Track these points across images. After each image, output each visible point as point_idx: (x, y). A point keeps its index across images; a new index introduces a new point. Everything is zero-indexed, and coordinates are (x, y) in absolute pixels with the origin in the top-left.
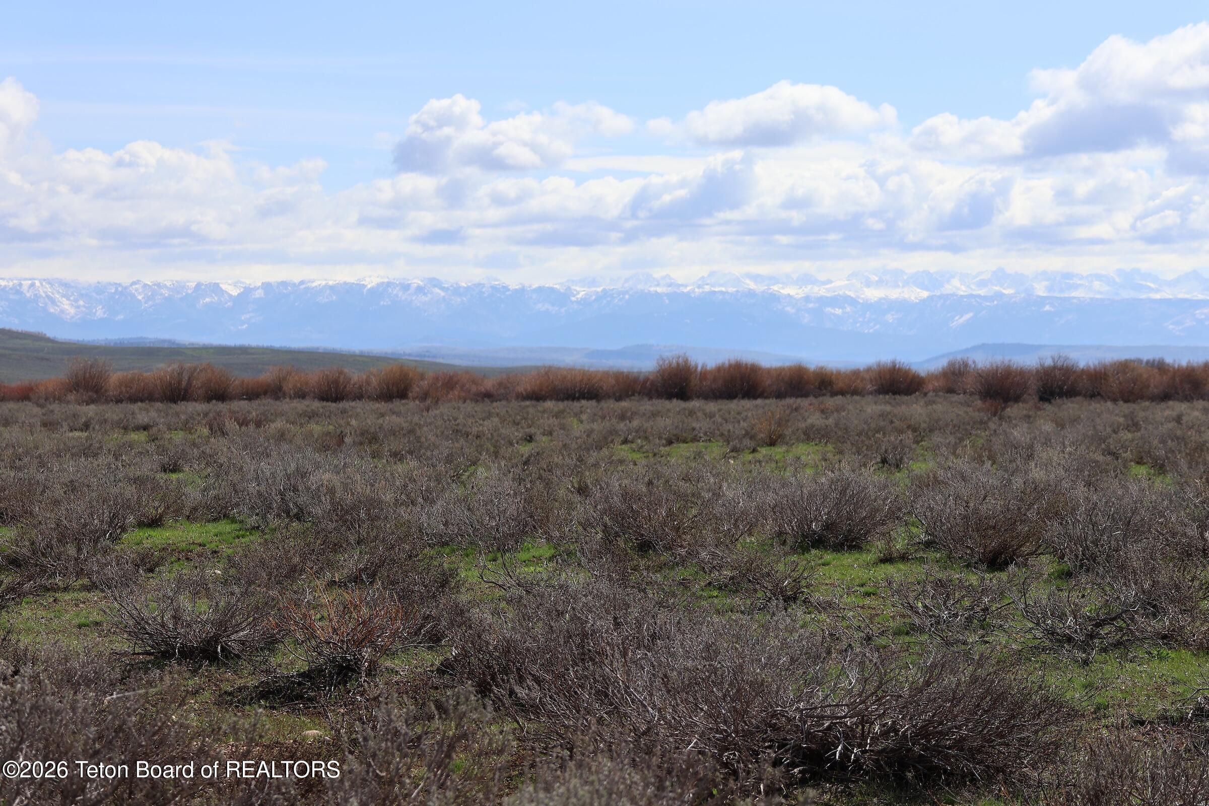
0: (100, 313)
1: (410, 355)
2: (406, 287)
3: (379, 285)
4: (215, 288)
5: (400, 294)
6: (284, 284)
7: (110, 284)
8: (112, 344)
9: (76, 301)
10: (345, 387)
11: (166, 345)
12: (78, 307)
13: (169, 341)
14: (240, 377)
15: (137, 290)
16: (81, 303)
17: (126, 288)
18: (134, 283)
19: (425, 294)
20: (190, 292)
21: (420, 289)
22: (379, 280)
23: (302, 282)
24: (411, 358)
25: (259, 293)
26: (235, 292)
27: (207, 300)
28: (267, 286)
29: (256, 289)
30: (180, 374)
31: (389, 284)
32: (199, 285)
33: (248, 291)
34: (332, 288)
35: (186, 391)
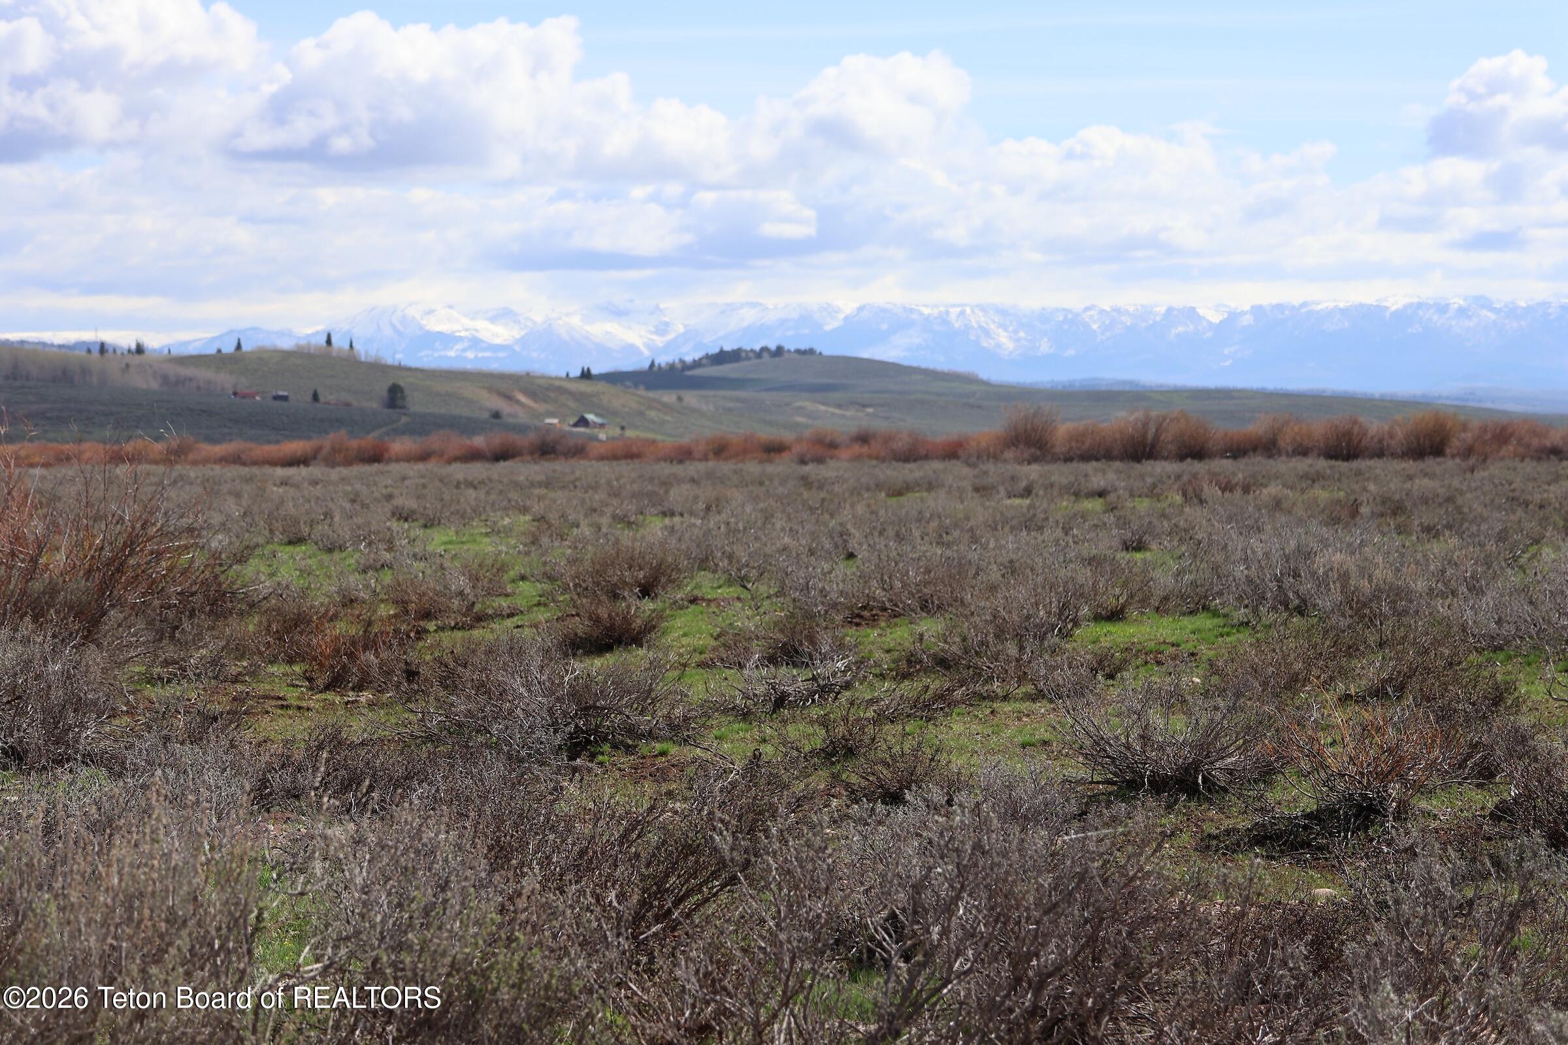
0: (1045, 347)
1: (1447, 398)
2: (1442, 308)
3: (1407, 307)
4: (1191, 313)
5: (1435, 318)
6: (1280, 307)
7: (1057, 310)
8: (1060, 387)
9: (1015, 332)
10: (1360, 441)
11: (1127, 388)
12: (1018, 340)
13: (1131, 383)
14: (1221, 429)
15: (1091, 317)
16: (1022, 334)
17: (1077, 315)
18: (1087, 309)
19: (1469, 317)
20: (1158, 319)
21: (1462, 312)
22: (1407, 300)
23: (1304, 304)
24: (1449, 402)
25: (1247, 320)
26: (1215, 318)
27: (1181, 329)
28: (1258, 310)
29: (1243, 313)
30: (1145, 425)
31: (1419, 305)
32: (1170, 310)
33: (1233, 316)
34: (1343, 311)
35: (1153, 446)
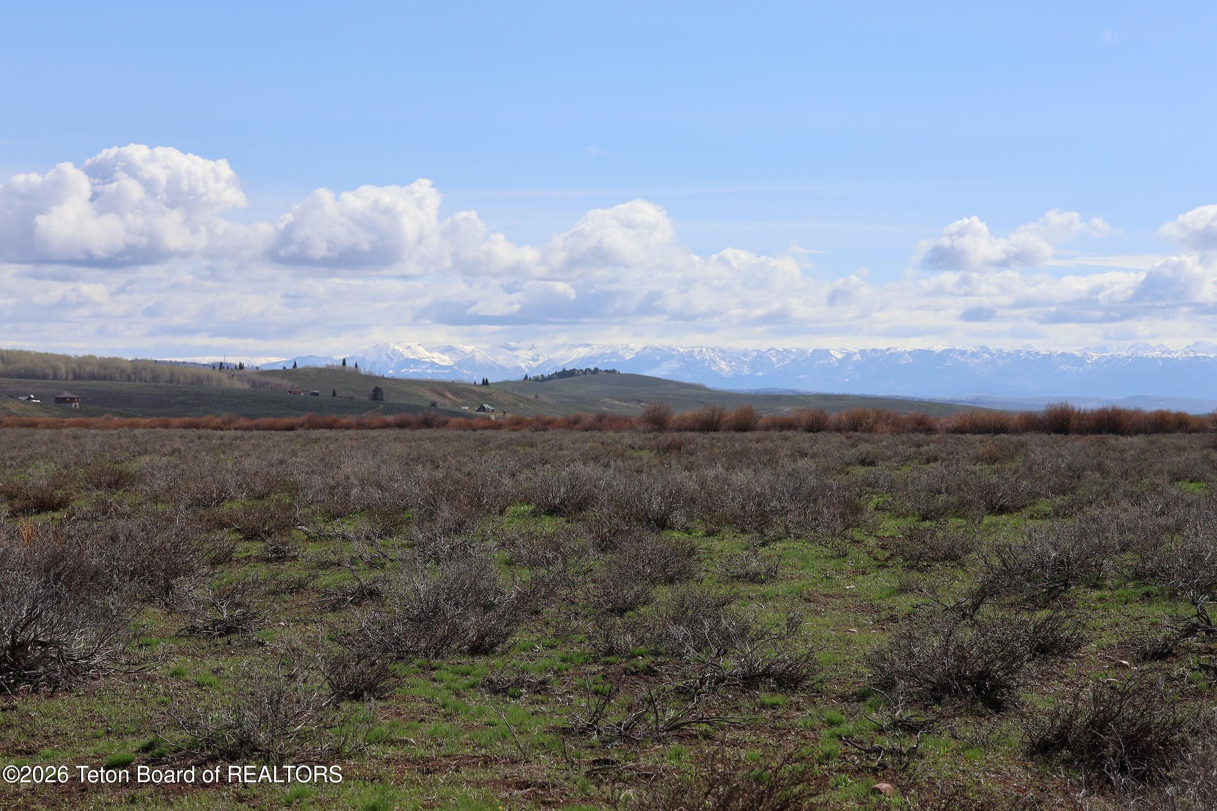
0: (746, 370)
1: (964, 402)
2: (963, 353)
3: (943, 351)
4: (826, 353)
5: (959, 358)
6: (875, 350)
7: (753, 350)
8: (753, 393)
9: (730, 362)
11: (790, 394)
12: (731, 367)
13: (792, 391)
15: (771, 354)
16: (734, 363)
17: (764, 353)
18: (770, 350)
19: (977, 358)
20: (809, 355)
21: (974, 354)
22: (944, 348)
23: (888, 349)
24: (965, 404)
25: (857, 357)
26: (840, 356)
27: (821, 362)
28: (863, 352)
29: (855, 354)
31: (951, 350)
32: (815, 351)
33: (849, 355)
34: (910, 353)
